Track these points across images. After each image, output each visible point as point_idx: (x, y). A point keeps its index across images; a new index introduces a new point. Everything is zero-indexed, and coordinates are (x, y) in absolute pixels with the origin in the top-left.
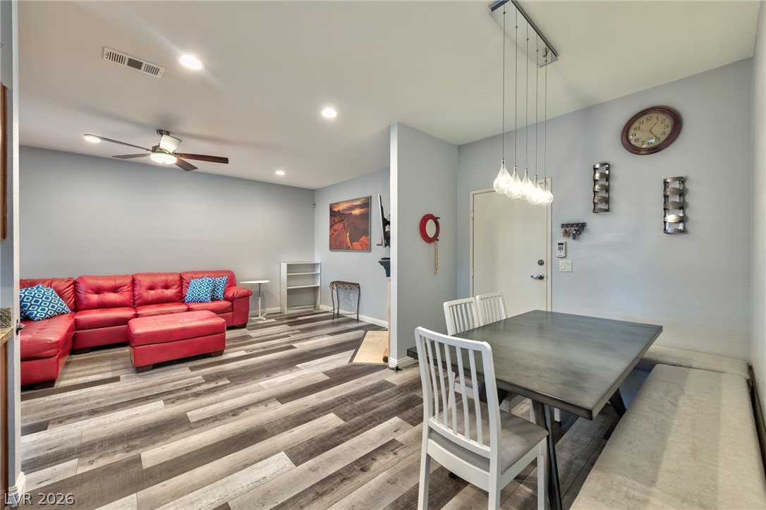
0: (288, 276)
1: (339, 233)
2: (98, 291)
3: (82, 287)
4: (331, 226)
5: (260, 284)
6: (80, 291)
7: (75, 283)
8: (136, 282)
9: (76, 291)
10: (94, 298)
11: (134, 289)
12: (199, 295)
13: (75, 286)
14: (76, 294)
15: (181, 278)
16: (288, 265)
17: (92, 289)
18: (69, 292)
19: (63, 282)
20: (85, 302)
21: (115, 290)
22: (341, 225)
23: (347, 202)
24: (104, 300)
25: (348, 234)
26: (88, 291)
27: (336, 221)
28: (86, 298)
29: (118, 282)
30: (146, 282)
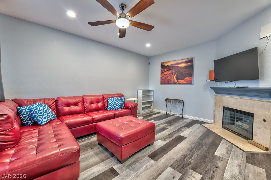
0: (143, 96)
1: (168, 76)
2: (68, 105)
3: (60, 103)
4: (162, 73)
5: (134, 100)
6: (59, 105)
7: (56, 101)
8: (84, 100)
9: (57, 105)
10: (67, 109)
11: (84, 104)
12: (115, 106)
13: (56, 102)
14: (57, 107)
15: (103, 97)
16: (143, 91)
17: (65, 104)
18: (54, 106)
19: (50, 101)
20: (62, 112)
21: (76, 104)
22: (170, 72)
23: (174, 61)
24: (72, 110)
25: (175, 76)
26: (63, 105)
27: (166, 70)
28: (62, 109)
29: (77, 100)
30: (88, 99)
